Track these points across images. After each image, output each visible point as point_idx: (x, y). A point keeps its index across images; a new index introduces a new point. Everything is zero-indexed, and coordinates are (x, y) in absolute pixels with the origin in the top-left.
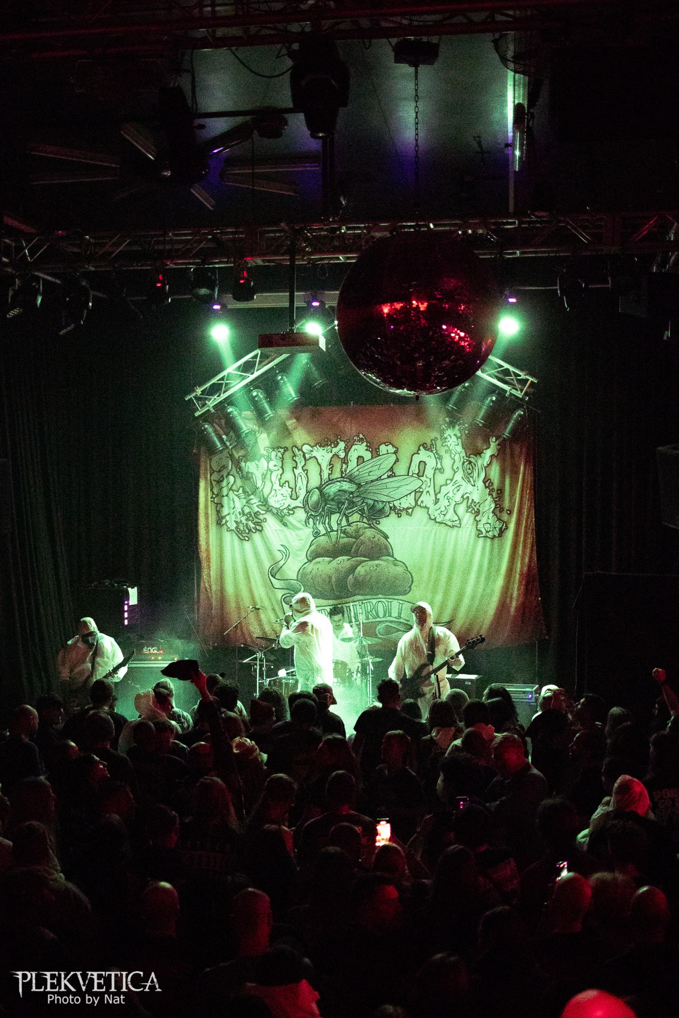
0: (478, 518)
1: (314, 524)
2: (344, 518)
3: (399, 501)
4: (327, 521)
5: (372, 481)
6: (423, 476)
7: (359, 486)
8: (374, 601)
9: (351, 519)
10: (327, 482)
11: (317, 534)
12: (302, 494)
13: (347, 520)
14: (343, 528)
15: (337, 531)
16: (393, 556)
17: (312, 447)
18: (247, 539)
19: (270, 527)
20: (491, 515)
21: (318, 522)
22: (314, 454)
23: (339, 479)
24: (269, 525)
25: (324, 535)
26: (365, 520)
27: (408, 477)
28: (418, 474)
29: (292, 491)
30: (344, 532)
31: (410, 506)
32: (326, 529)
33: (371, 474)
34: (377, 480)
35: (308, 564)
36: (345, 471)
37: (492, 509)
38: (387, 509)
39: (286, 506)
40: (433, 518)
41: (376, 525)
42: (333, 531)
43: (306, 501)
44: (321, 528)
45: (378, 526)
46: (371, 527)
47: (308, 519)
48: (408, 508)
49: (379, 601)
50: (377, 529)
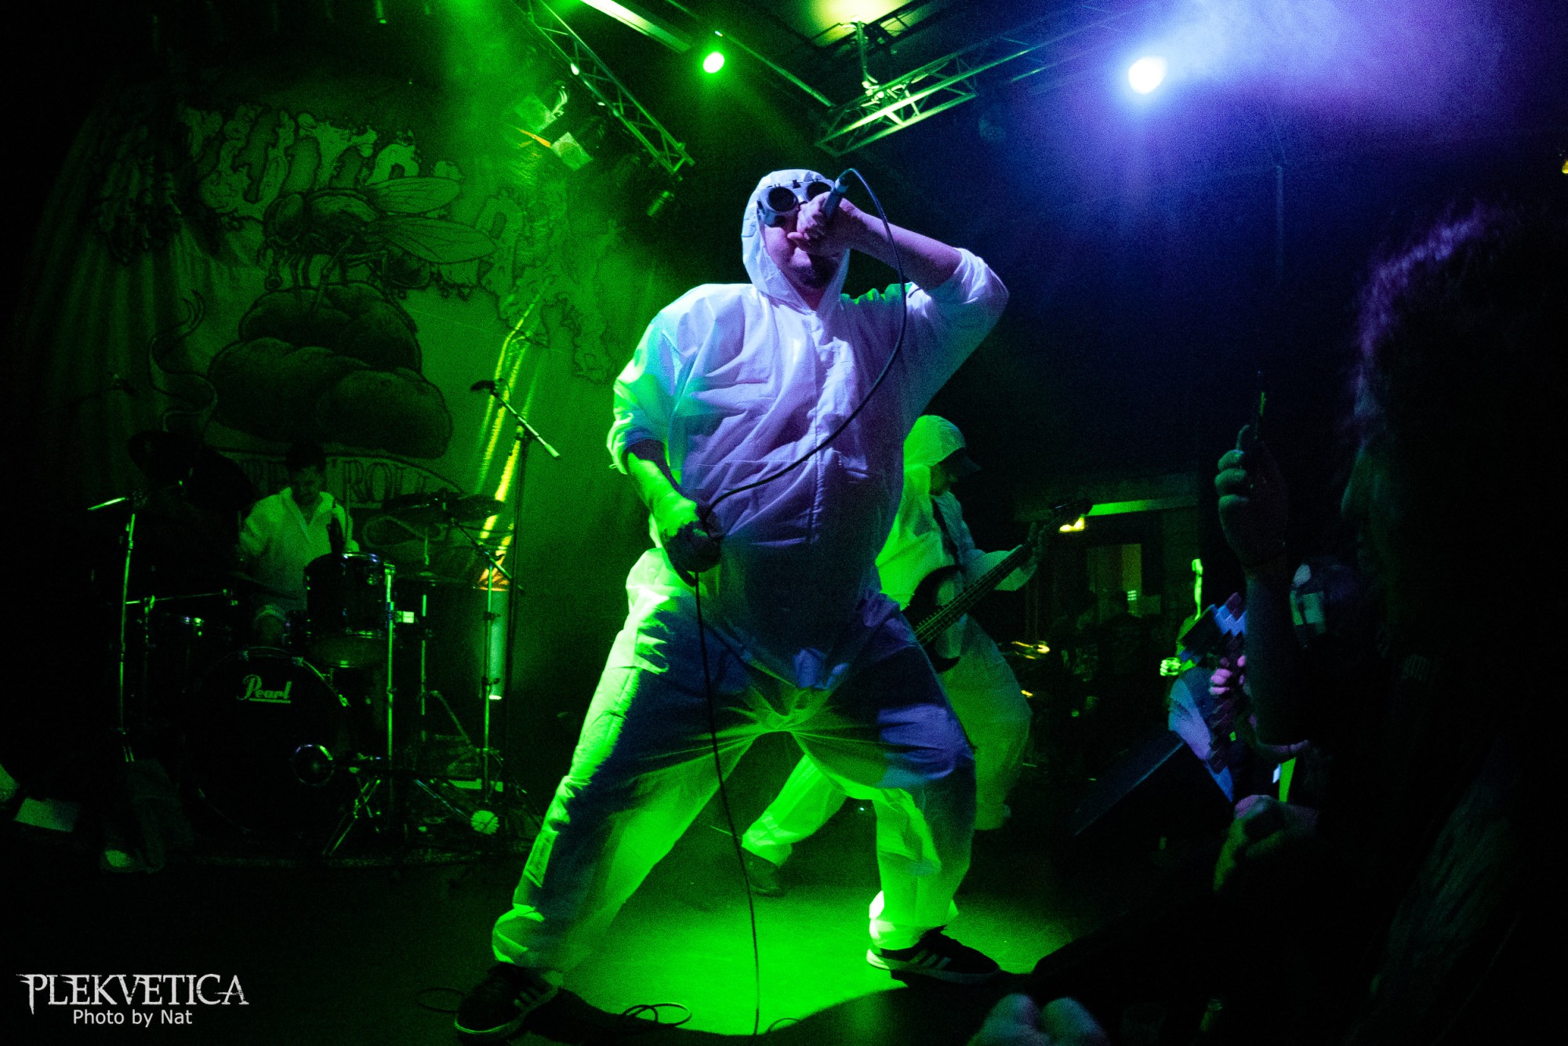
0: (578, 341)
3: (448, 267)
6: (497, 238)
8: (366, 462)
10: (324, 189)
11: (273, 284)
12: (269, 195)
14: (330, 287)
15: (317, 289)
16: (419, 371)
20: (598, 342)
21: (282, 261)
23: (348, 192)
25: (288, 291)
26: (378, 283)
27: (469, 229)
28: (490, 232)
29: (249, 186)
31: (467, 282)
32: (295, 279)
33: (410, 201)
34: (418, 215)
35: (237, 346)
36: (365, 181)
38: (425, 273)
40: (504, 317)
41: (398, 299)
42: (309, 287)
43: (271, 213)
45: (400, 301)
46: (387, 301)
49: (376, 464)
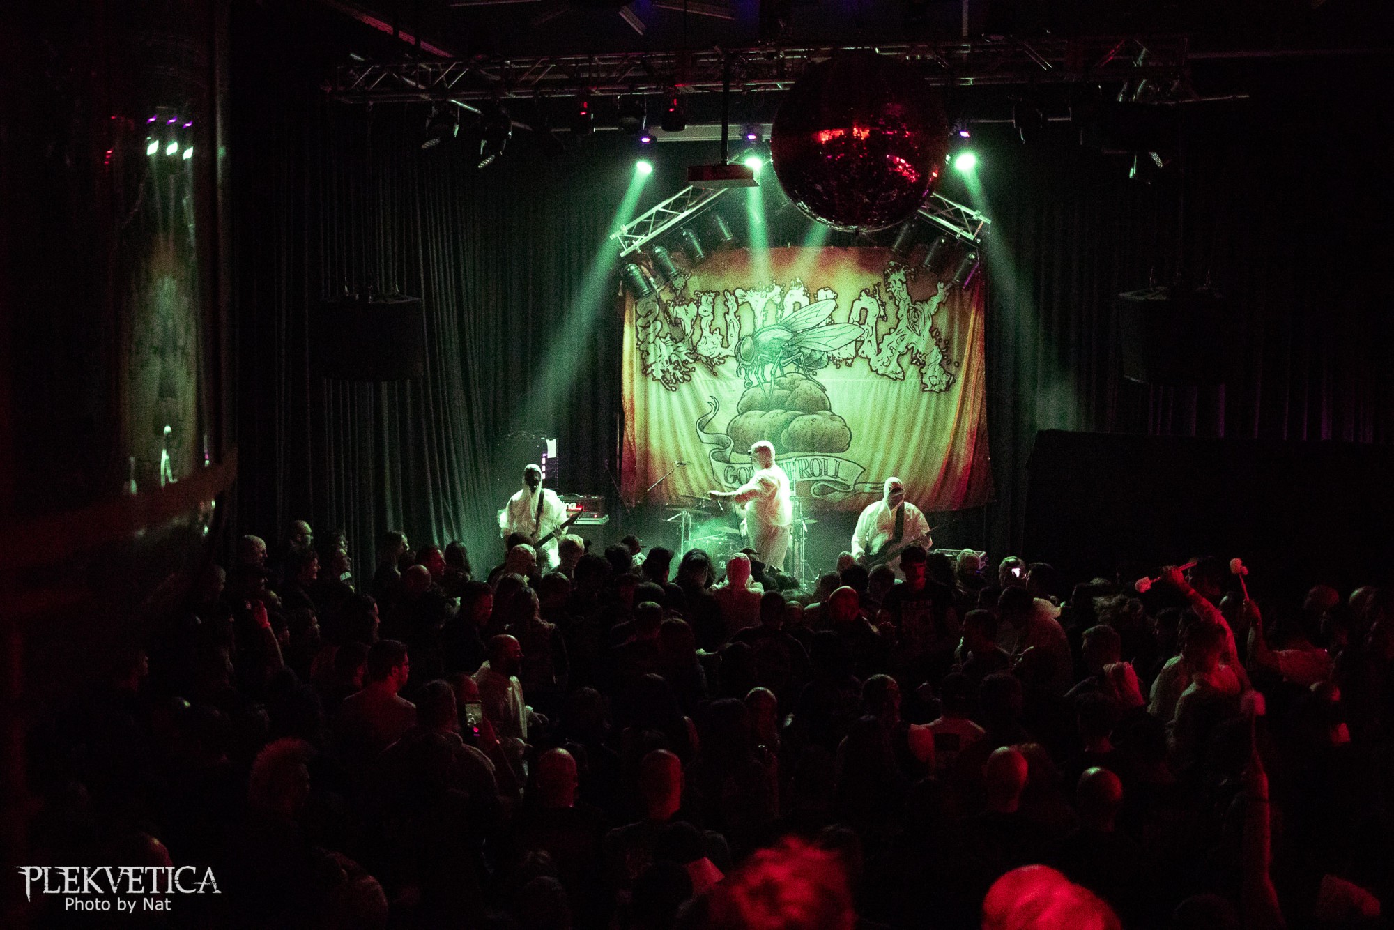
0: (923, 371)
1: (747, 374)
2: (778, 369)
3: (838, 351)
4: (760, 372)
5: (809, 329)
6: (864, 324)
7: (795, 334)
8: (809, 459)
9: (786, 370)
10: (761, 329)
11: (748, 385)
12: (734, 341)
13: (782, 371)
14: (778, 379)
15: (771, 382)
16: (830, 410)
17: (746, 291)
18: (674, 389)
19: (699, 377)
20: (938, 367)
21: (750, 372)
22: (747, 299)
23: (774, 327)
24: (698, 375)
25: (756, 386)
26: (801, 371)
27: (847, 325)
28: (858, 322)
29: (722, 339)
30: (778, 384)
31: (850, 356)
32: (758, 379)
33: (808, 321)
34: (815, 327)
35: (738, 417)
36: (781, 318)
37: (939, 361)
38: (825, 359)
39: (716, 354)
40: (874, 369)
41: (813, 376)
42: (765, 382)
43: (738, 349)
44: (753, 378)
46: (808, 379)
47: (740, 369)
48: (848, 359)
49: (814, 459)
50: (813, 380)
